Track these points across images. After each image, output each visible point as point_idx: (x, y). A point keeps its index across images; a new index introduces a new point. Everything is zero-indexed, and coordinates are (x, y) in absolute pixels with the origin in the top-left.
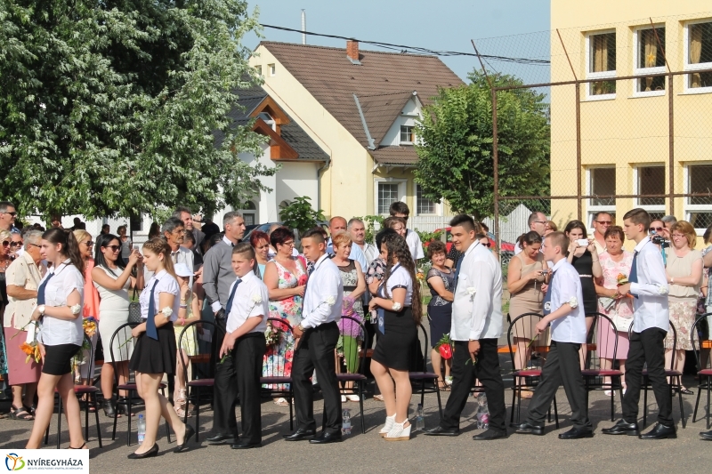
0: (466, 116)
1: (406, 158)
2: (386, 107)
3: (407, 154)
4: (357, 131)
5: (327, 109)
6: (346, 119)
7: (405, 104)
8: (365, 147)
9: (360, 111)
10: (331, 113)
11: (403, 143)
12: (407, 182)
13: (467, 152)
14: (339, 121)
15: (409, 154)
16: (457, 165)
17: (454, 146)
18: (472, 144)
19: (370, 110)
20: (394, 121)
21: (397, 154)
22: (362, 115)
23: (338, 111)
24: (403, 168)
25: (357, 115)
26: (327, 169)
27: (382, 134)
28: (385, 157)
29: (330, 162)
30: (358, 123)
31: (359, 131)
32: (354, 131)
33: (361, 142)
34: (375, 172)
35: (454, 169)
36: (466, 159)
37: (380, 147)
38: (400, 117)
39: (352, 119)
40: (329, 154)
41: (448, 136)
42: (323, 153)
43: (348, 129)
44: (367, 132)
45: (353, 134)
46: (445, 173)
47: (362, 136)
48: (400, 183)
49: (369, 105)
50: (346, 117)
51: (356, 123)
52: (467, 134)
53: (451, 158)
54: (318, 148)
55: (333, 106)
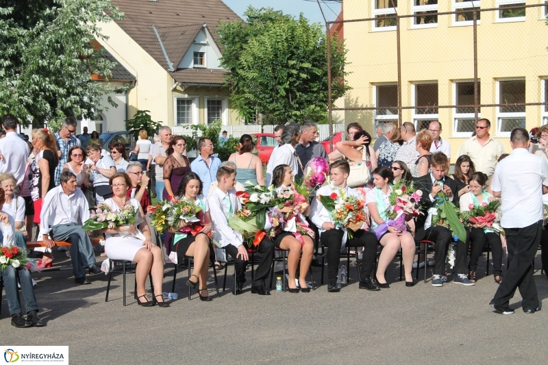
0: (286, 44)
1: (199, 78)
2: (181, 37)
3: (200, 75)
4: (158, 57)
5: (133, 38)
6: (148, 46)
7: (198, 34)
8: (166, 69)
9: (160, 40)
10: (136, 41)
11: (196, 66)
12: (200, 98)
13: (288, 73)
14: (144, 48)
15: (201, 75)
16: (280, 84)
17: (278, 69)
18: (293, 67)
19: (167, 39)
20: (189, 48)
21: (191, 74)
22: (161, 43)
23: (142, 39)
24: (196, 86)
25: (157, 43)
26: (133, 87)
27: (179, 59)
28: (182, 78)
29: (136, 81)
30: (159, 50)
31: (160, 57)
32: (156, 57)
33: (162, 66)
34: (175, 90)
35: (279, 87)
36: (287, 80)
37: (178, 70)
38: (193, 45)
39: (153, 46)
40: (136, 76)
41: (273, 60)
42: (130, 74)
43: (151, 55)
44: (167, 57)
45: (155, 59)
46: (271, 90)
47: (163, 60)
48: (194, 98)
49: (166, 35)
50: (148, 44)
51: (157, 50)
52: (288, 59)
53: (276, 78)
54: (125, 70)
55: (137, 36)
